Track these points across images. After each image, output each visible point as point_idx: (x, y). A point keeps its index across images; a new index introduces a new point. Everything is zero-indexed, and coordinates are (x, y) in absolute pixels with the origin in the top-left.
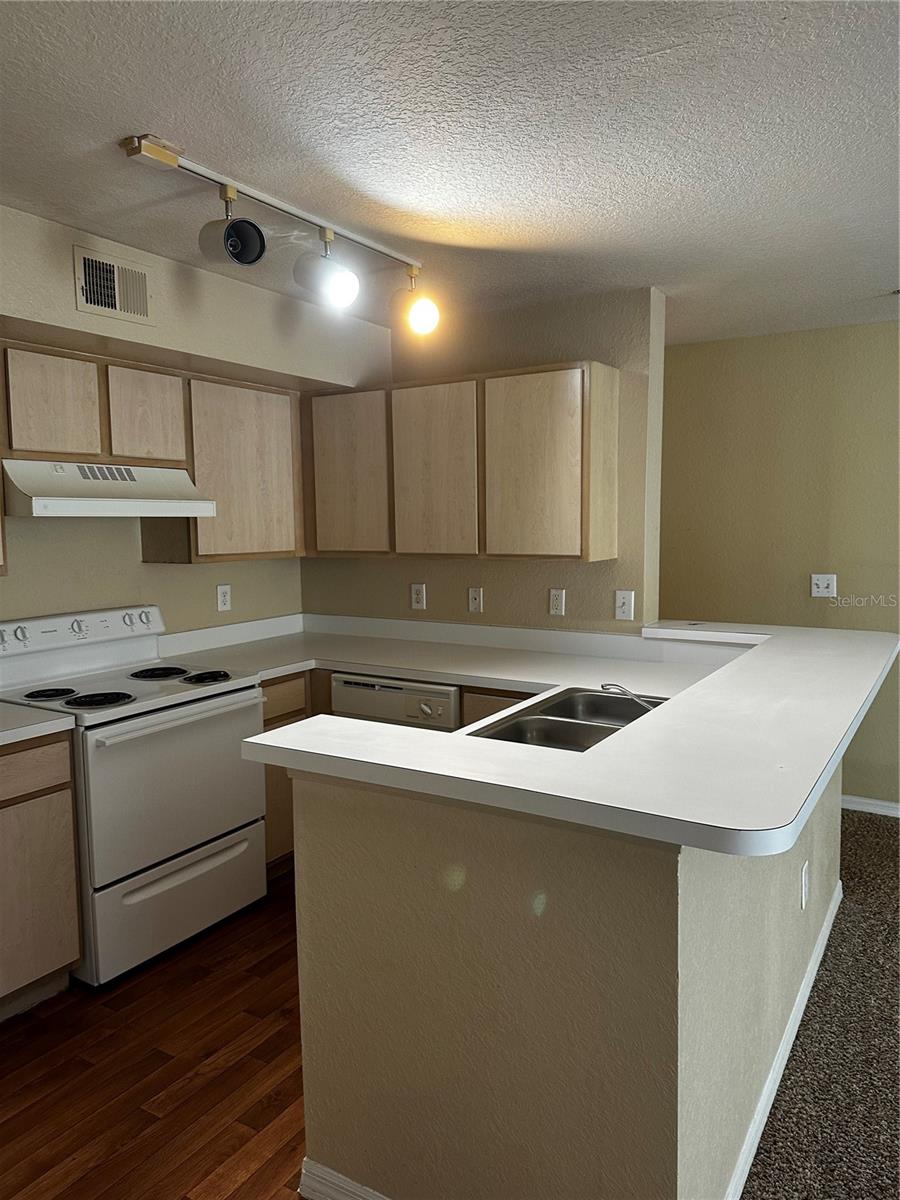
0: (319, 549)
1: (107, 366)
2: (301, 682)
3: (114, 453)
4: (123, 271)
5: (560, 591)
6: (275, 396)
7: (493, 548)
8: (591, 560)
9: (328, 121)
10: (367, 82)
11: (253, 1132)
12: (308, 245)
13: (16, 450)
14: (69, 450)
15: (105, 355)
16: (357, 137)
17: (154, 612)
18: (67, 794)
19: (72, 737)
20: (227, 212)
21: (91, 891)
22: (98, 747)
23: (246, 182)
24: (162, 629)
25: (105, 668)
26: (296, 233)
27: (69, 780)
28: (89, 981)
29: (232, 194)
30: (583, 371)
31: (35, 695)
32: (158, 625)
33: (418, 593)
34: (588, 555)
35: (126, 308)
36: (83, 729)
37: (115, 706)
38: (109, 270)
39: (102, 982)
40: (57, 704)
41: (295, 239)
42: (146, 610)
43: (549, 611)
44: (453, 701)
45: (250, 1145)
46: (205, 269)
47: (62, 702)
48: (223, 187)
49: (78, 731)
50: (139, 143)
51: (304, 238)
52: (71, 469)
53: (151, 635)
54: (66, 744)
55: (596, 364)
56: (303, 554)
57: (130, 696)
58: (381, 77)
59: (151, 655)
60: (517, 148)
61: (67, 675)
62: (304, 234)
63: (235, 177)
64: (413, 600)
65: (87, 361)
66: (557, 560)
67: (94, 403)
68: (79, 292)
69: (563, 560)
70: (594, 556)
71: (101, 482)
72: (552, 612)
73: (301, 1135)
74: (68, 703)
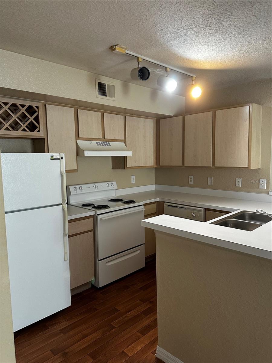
0: (161, 165)
1: (104, 113)
2: (155, 204)
3: (105, 138)
4: (109, 85)
5: (239, 179)
6: (149, 119)
7: (217, 165)
8: (251, 169)
9: (170, 34)
10: (183, 21)
11: (142, 336)
12: (161, 73)
13: (80, 138)
14: (94, 137)
15: (103, 110)
16: (179, 38)
17: (115, 183)
18: (92, 233)
19: (94, 217)
20: (139, 65)
21: (98, 261)
22: (100, 220)
23: (144, 56)
24: (117, 188)
25: (102, 198)
26: (158, 70)
27: (93, 229)
28: (96, 286)
29: (140, 60)
30: (250, 107)
31: (84, 205)
32: (115, 187)
33: (191, 179)
34: (250, 167)
35: (109, 96)
36: (96, 215)
37: (105, 209)
38: (105, 85)
39: (100, 287)
40: (90, 208)
41: (158, 72)
42: (113, 182)
43: (236, 185)
44: (203, 213)
45: (142, 339)
46: (131, 83)
47: (91, 207)
48: (138, 58)
49: (95, 216)
50: (115, 47)
51: (161, 71)
52: (94, 142)
53: (114, 189)
54: (92, 219)
55: (254, 104)
56: (156, 167)
57: (109, 206)
58: (188, 18)
59: (114, 195)
60: (231, 36)
61: (92, 200)
62: (161, 70)
63: (141, 54)
64: (189, 181)
65: (98, 112)
66: (239, 169)
67: (100, 124)
68: (97, 92)
69: (241, 168)
70: (252, 167)
71: (102, 146)
72: (237, 186)
73: (156, 339)
74: (93, 207)
